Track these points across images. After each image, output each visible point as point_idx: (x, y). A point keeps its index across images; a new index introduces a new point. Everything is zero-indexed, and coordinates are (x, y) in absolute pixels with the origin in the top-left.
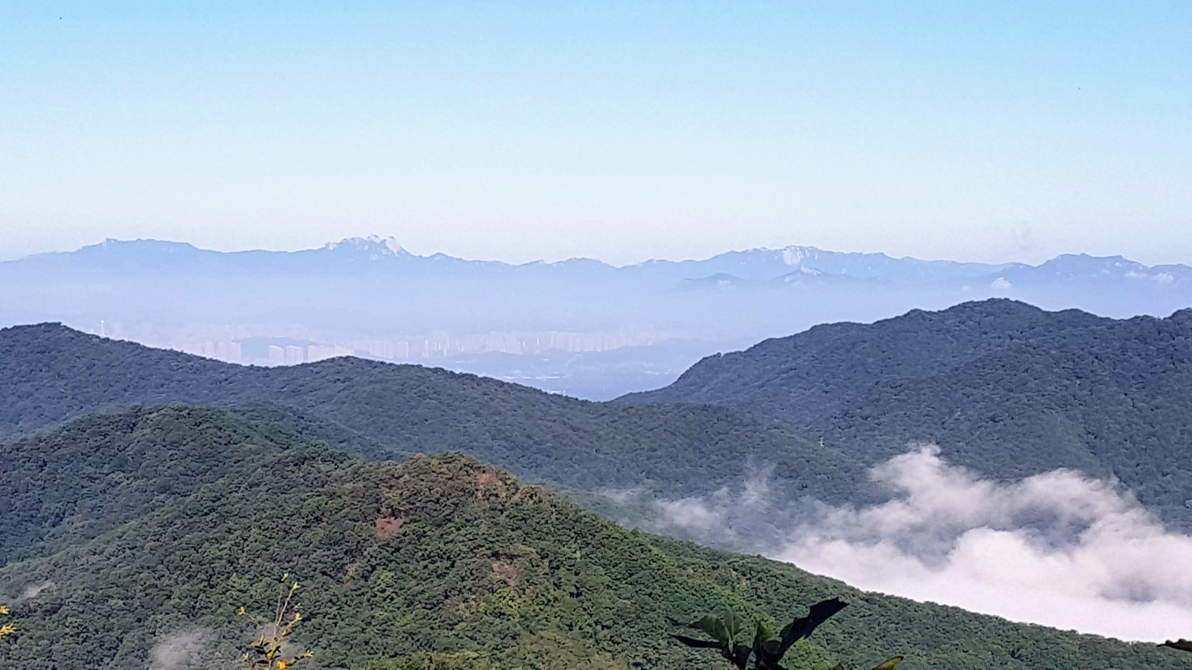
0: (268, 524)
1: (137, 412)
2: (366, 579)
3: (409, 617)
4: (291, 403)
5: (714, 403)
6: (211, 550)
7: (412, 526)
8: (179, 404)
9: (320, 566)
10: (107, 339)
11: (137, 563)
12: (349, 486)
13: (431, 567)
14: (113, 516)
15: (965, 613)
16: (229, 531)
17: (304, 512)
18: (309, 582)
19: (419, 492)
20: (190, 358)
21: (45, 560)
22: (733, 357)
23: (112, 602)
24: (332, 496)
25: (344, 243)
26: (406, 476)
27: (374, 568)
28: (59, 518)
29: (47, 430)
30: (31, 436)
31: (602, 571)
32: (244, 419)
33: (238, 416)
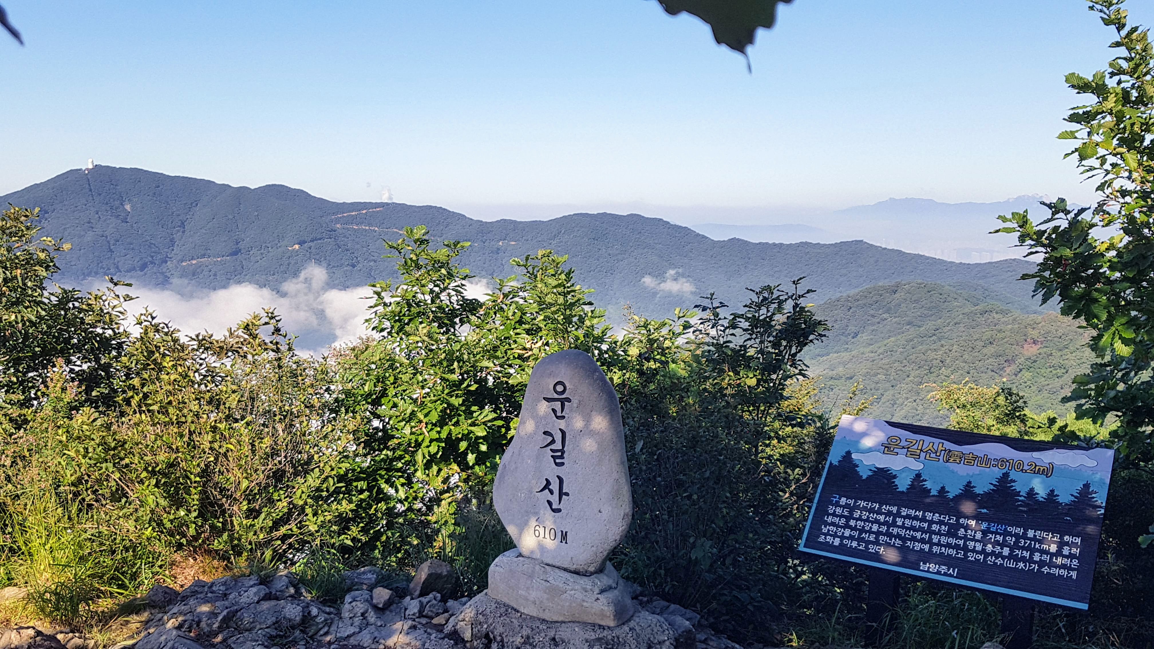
0: (963, 343)
1: (898, 285)
2: (1016, 375)
3: (1039, 397)
4: (981, 282)
6: (932, 355)
7: (1045, 350)
8: (919, 281)
9: (990, 367)
10: (885, 249)
11: (893, 359)
12: (1010, 326)
13: (1054, 372)
14: (882, 335)
16: (942, 346)
17: (984, 338)
18: (983, 374)
19: (1049, 332)
20: (928, 258)
21: (848, 354)
23: (879, 376)
24: (1000, 331)
26: (1043, 323)
27: (1021, 370)
28: (856, 335)
29: (852, 292)
30: (845, 295)
32: (954, 289)
33: (951, 288)
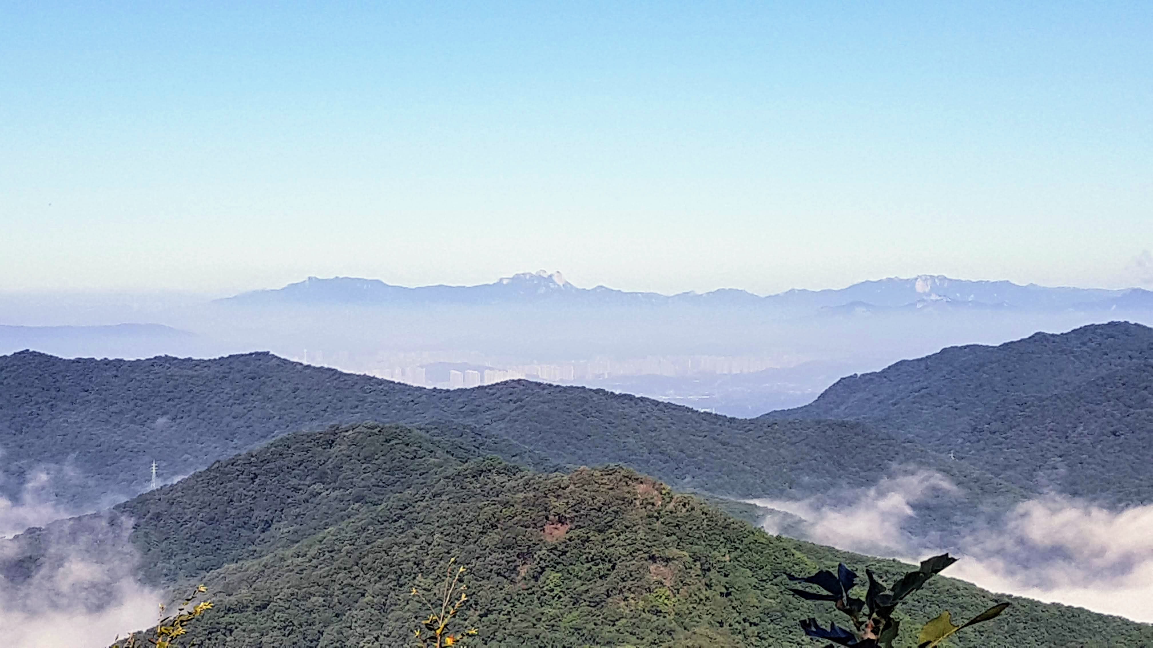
0: (450, 529)
1: (335, 431)
2: (536, 579)
3: (575, 613)
4: (470, 421)
5: (852, 419)
6: (400, 553)
7: (578, 532)
8: (371, 423)
9: (495, 567)
10: (308, 367)
11: (336, 565)
12: (521, 495)
13: (595, 569)
14: (314, 523)
15: (1089, 613)
16: (416, 536)
17: (482, 518)
18: (485, 582)
19: (583, 501)
20: (381, 382)
21: (255, 562)
22: (869, 378)
23: (313, 599)
24: (506, 504)
25: (517, 278)
26: (572, 486)
27: (543, 569)
28: (268, 524)
29: (257, 446)
30: (244, 452)
31: (750, 574)
32: (428, 436)
33: (423, 433)
